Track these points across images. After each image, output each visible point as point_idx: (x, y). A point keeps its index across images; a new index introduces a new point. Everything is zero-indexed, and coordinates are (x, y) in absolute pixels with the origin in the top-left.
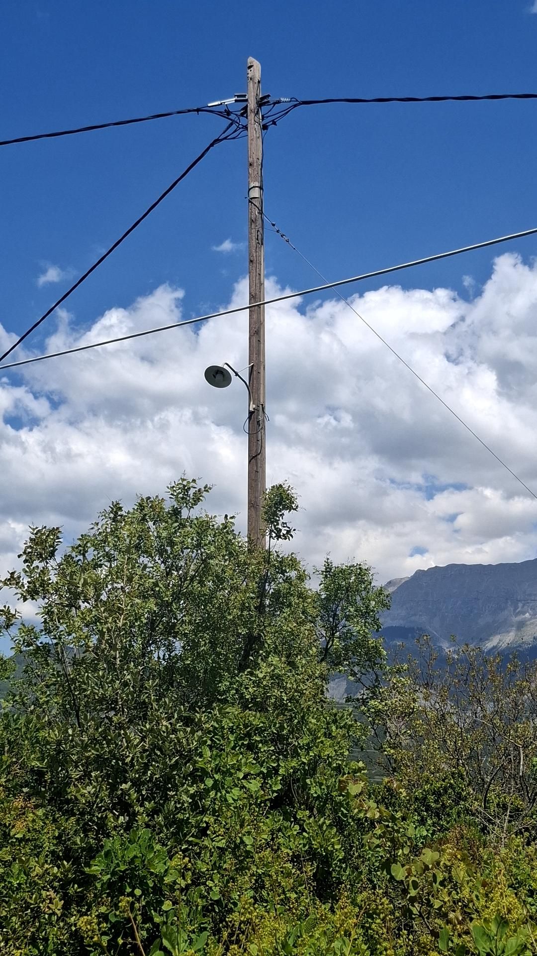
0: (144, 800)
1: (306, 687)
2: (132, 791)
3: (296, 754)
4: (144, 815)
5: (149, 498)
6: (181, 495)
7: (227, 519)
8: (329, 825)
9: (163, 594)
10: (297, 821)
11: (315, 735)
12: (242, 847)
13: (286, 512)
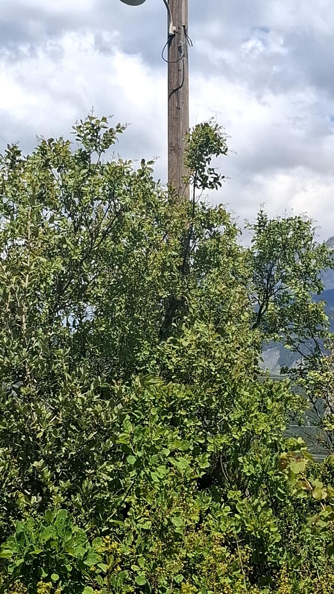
0: (58, 478)
1: (237, 356)
2: (45, 469)
3: (226, 430)
4: (60, 495)
5: (51, 140)
6: (89, 137)
7: (144, 165)
8: (264, 507)
9: (72, 252)
10: (227, 501)
11: (247, 408)
12: (170, 530)
13: (213, 156)
